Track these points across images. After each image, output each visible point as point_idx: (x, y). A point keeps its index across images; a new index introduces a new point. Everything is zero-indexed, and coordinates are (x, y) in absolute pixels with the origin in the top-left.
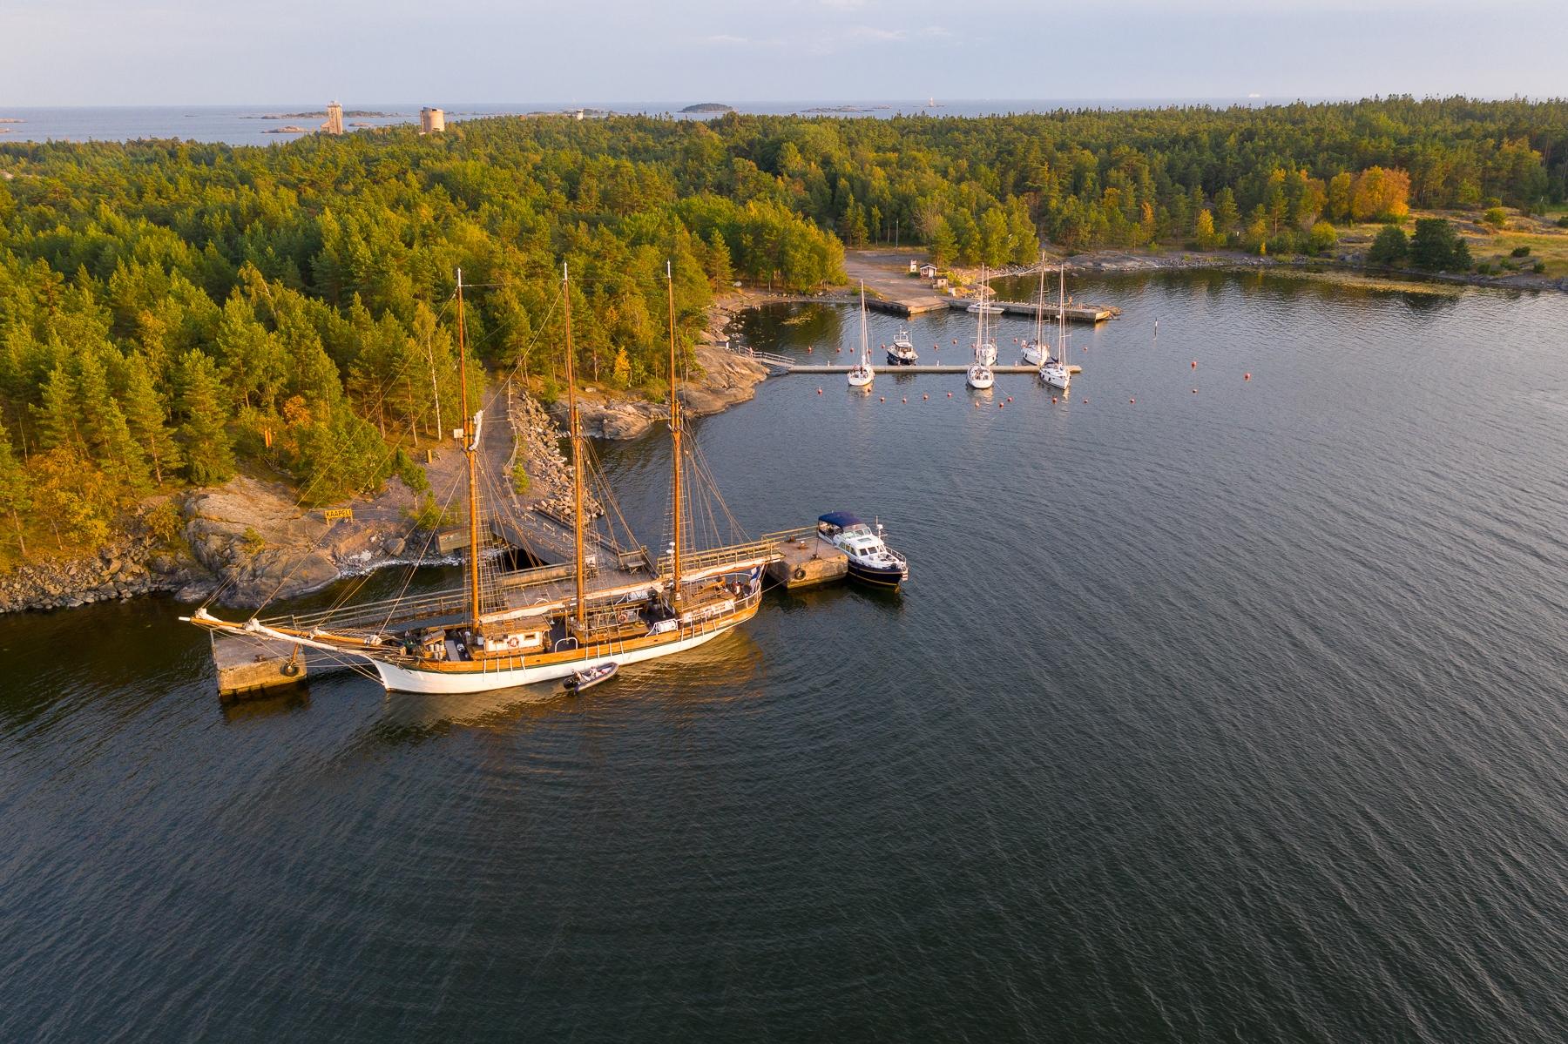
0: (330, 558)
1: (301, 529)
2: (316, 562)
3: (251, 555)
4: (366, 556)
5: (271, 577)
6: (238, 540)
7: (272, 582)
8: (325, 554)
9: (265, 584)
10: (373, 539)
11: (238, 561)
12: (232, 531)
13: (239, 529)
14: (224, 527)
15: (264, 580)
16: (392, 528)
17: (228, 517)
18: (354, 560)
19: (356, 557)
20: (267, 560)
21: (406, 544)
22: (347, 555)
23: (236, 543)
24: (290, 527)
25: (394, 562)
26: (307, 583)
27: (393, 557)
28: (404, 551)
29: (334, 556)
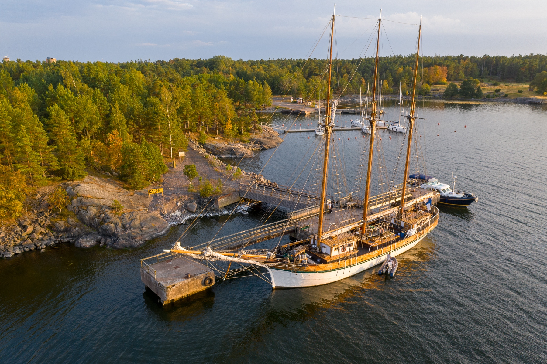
0: (160, 215)
1: (137, 200)
2: (155, 218)
3: (117, 216)
4: (178, 213)
5: (135, 228)
7: (137, 230)
8: (157, 213)
10: (179, 204)
21: (197, 206)
22: (169, 213)
23: (106, 210)
25: (194, 216)
27: (192, 213)
28: (197, 209)
29: (162, 214)
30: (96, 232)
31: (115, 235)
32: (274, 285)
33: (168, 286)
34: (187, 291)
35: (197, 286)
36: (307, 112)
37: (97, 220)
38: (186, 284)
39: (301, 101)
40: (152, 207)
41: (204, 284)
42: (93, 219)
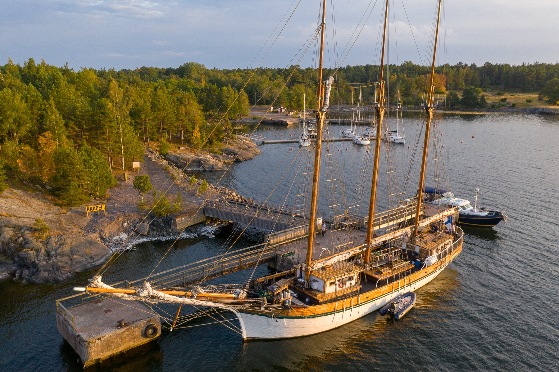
0: (99, 239)
1: (70, 220)
2: (91, 243)
3: (41, 240)
4: (124, 236)
5: (63, 256)
6: (27, 230)
7: (65, 259)
8: (95, 236)
9: (61, 261)
10: (126, 224)
11: (31, 245)
12: (21, 224)
13: (25, 222)
14: (14, 221)
15: (58, 258)
16: (136, 217)
17: (14, 213)
18: (117, 240)
19: (117, 237)
20: (56, 243)
21: (150, 227)
22: (111, 236)
23: (26, 232)
24: (62, 219)
25: (145, 240)
26: (92, 258)
27: (143, 236)
28: (149, 232)
29: (102, 238)
30: (11, 262)
31: (34, 265)
32: (245, 336)
33: (90, 340)
34: (119, 345)
35: (134, 338)
36: (289, 123)
37: (13, 245)
38: (117, 336)
39: (283, 111)
40: (90, 228)
41: (145, 334)
42: (8, 244)
